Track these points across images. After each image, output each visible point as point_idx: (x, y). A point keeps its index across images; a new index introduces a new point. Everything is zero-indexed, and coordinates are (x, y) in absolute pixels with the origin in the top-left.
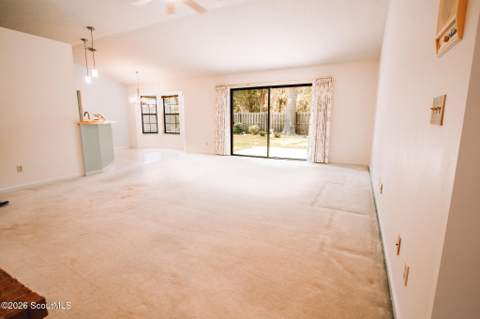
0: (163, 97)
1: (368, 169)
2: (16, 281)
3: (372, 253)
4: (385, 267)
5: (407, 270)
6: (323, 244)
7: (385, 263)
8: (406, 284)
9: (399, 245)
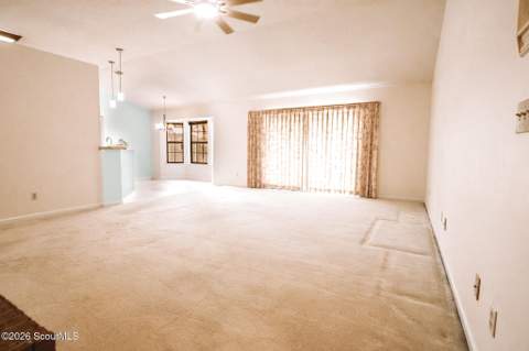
0: (191, 124)
1: (424, 205)
2: (22, 313)
3: (440, 301)
4: (459, 318)
5: (494, 316)
6: (378, 288)
7: (457, 312)
8: (494, 335)
9: (478, 287)
